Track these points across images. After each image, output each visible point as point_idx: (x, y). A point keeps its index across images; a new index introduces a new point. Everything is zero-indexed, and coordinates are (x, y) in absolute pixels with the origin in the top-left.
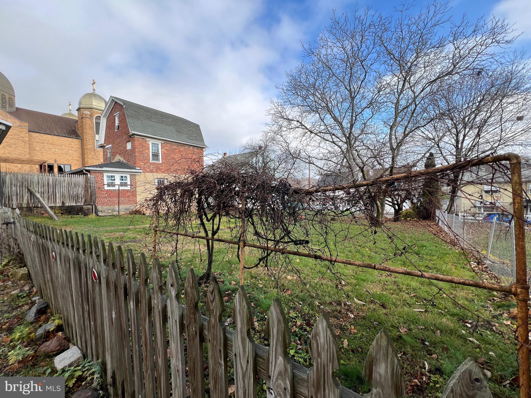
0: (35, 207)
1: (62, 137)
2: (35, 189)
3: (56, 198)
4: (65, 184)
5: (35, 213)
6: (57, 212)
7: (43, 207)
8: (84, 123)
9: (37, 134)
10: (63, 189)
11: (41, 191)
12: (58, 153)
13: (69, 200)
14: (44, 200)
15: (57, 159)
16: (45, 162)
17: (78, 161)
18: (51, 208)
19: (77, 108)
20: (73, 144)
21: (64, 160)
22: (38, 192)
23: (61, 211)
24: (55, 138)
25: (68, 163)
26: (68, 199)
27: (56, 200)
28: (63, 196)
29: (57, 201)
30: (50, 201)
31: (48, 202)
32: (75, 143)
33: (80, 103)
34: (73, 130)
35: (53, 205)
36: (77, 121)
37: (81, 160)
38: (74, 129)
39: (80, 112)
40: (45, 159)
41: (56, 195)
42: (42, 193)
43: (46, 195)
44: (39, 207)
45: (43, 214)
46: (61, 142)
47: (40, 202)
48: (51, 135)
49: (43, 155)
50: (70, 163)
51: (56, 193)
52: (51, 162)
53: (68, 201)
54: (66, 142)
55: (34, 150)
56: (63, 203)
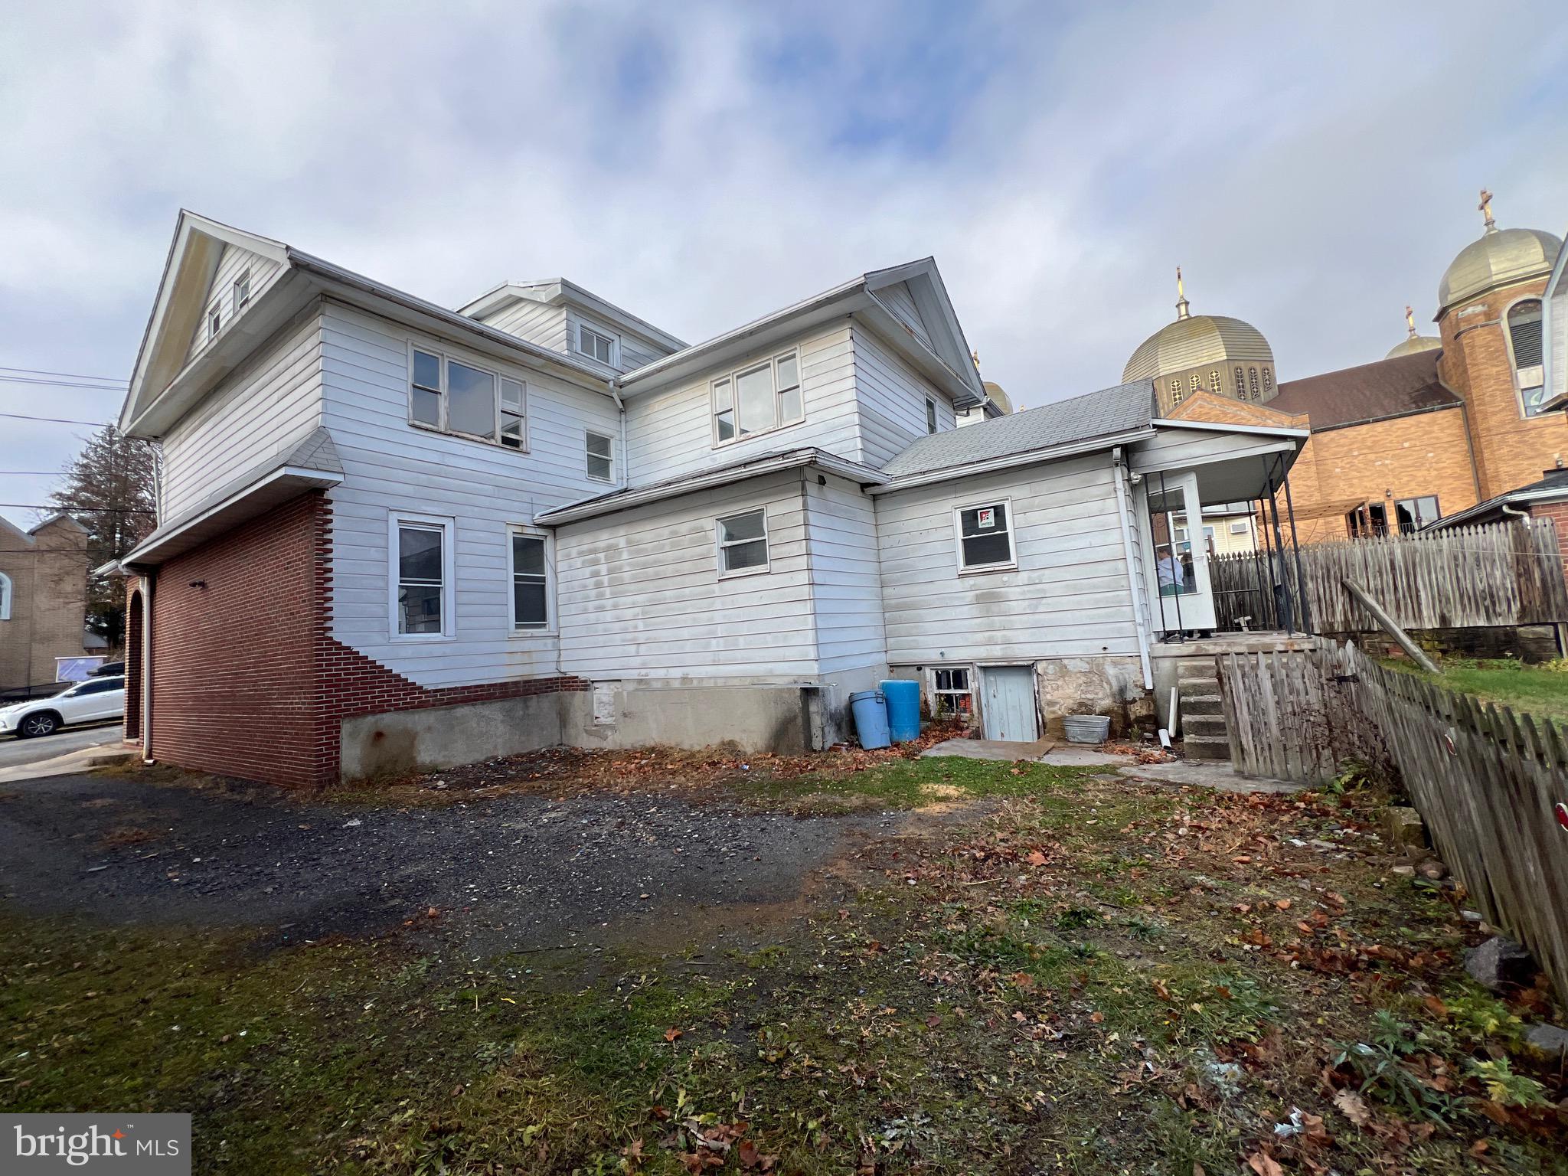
0: (1363, 632)
1: (1399, 420)
2: (1358, 583)
3: (1419, 604)
4: (1441, 561)
5: (1366, 647)
6: (1427, 646)
7: (1386, 631)
8: (1467, 351)
9: (1333, 434)
10: (1440, 578)
11: (1375, 586)
12: (1392, 470)
13: (1464, 610)
14: (1385, 610)
15: (1392, 488)
16: (1362, 504)
17: (1459, 478)
18: (1409, 632)
19: (1436, 314)
20: (1436, 428)
21: (1413, 485)
22: (1369, 591)
23: (1441, 642)
24: (1379, 427)
25: (1426, 493)
26: (1459, 607)
27: (1420, 611)
28: (1441, 597)
29: (1425, 613)
30: (1403, 615)
31: (1399, 616)
32: (1442, 423)
33: (1445, 291)
34: (1429, 387)
35: (1413, 625)
36: (1439, 354)
37: (1469, 473)
38: (1431, 381)
39: (1446, 323)
40: (1359, 494)
41: (1418, 596)
42: (1380, 593)
43: (1390, 597)
44: (1374, 632)
45: (1387, 651)
46: (1399, 433)
47: (1375, 615)
48: (1368, 423)
49: (1351, 486)
50: (1432, 490)
51: (1417, 591)
52: (1376, 499)
53: (1460, 612)
54: (1413, 429)
55: (1329, 477)
56: (1443, 619)
